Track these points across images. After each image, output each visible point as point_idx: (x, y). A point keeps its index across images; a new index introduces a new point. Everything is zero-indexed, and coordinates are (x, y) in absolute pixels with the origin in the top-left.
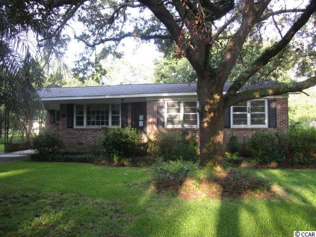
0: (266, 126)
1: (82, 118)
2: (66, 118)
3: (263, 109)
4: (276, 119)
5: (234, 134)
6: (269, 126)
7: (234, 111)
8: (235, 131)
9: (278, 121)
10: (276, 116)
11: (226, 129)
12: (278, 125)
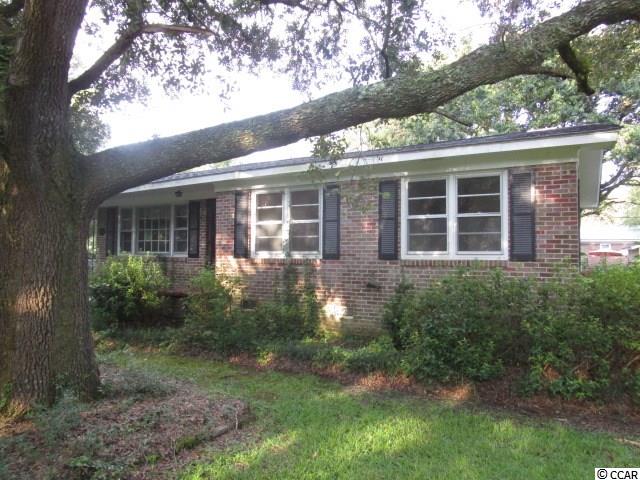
0: (504, 255)
1: (129, 235)
2: (105, 236)
3: (494, 205)
4: (533, 233)
5: (407, 275)
6: (513, 257)
7: (411, 212)
8: (410, 270)
9: (541, 240)
10: (533, 224)
11: (388, 262)
12: (542, 254)
